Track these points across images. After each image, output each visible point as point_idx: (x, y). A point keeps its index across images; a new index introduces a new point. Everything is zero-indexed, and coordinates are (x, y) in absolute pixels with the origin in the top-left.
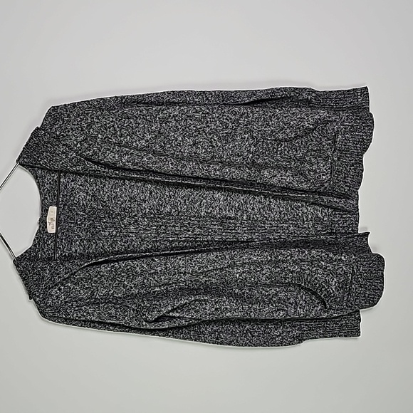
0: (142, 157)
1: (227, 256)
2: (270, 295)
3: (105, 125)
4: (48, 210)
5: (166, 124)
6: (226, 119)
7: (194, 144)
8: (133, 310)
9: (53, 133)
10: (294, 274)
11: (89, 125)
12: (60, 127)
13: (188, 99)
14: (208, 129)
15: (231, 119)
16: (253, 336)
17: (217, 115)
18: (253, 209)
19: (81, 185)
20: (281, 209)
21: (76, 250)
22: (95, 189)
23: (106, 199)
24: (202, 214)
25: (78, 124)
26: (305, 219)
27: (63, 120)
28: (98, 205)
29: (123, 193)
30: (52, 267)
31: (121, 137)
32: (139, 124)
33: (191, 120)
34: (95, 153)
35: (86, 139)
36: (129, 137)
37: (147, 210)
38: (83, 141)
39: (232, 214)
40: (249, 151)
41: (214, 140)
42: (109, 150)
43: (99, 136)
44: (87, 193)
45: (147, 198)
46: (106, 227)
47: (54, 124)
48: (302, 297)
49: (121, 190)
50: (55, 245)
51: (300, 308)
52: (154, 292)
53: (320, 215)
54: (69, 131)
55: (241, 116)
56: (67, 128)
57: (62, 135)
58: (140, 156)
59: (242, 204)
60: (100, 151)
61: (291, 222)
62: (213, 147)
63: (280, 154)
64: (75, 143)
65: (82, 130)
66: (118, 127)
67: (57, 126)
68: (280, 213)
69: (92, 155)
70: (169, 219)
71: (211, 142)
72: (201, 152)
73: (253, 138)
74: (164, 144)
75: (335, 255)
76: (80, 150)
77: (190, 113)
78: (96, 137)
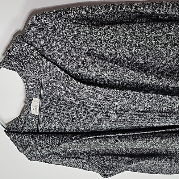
0: (125, 73)
3: (92, 38)
4: (32, 100)
9: (37, 43)
11: (75, 37)
19: (63, 85)
22: (75, 89)
23: (83, 97)
25: (63, 36)
27: (47, 31)
28: (76, 101)
29: (100, 94)
32: (127, 39)
35: (71, 50)
36: (113, 50)
37: (119, 107)
38: (67, 52)
42: (93, 64)
43: (84, 47)
44: (67, 91)
45: (120, 98)
46: (82, 118)
47: (38, 34)
54: (53, 42)
57: (46, 45)
58: (122, 72)
60: (84, 64)
64: (59, 54)
67: (40, 36)
74: (148, 56)
78: (81, 49)
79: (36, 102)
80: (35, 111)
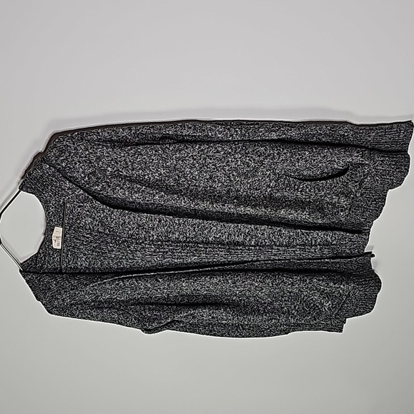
0: (154, 196)
1: (230, 281)
2: (265, 303)
3: (116, 159)
4: (53, 230)
5: (182, 161)
6: (249, 160)
7: (211, 178)
8: (135, 318)
9: (59, 165)
10: (292, 294)
11: (99, 158)
12: (67, 159)
13: (210, 134)
14: (227, 168)
15: (254, 160)
16: (244, 329)
17: (240, 156)
18: (263, 234)
19: (88, 211)
20: (291, 234)
21: (82, 265)
22: (102, 216)
23: (113, 225)
24: (210, 239)
25: (86, 157)
26: (313, 243)
27: (70, 153)
28: (105, 230)
29: (132, 220)
30: (58, 282)
31: (132, 170)
32: (153, 160)
33: (211, 159)
34: (103, 189)
35: (95, 172)
36: (141, 171)
37: (155, 237)
38: (91, 174)
39: (241, 239)
40: (269, 186)
41: (233, 175)
42: (119, 185)
43: (109, 169)
44: (94, 218)
45: (156, 226)
46: (113, 251)
47: (60, 156)
48: (295, 307)
49: (129, 218)
50: (60, 259)
51: (291, 317)
52: (156, 297)
53: (329, 239)
54: (76, 164)
55: (266, 158)
56: (73, 160)
57: (69, 167)
59: (252, 230)
60: (109, 186)
61: (298, 247)
62: (231, 181)
63: (301, 191)
64: (83, 175)
65: (90, 163)
66: (130, 161)
67: (62, 158)
68: (290, 238)
69: (101, 191)
70: (177, 246)
71: (229, 177)
72: (218, 186)
73: (275, 174)
74: (179, 177)
75: (335, 284)
76: (88, 184)
77: (211, 154)
78: (105, 170)
79: (58, 232)
80: (57, 244)
